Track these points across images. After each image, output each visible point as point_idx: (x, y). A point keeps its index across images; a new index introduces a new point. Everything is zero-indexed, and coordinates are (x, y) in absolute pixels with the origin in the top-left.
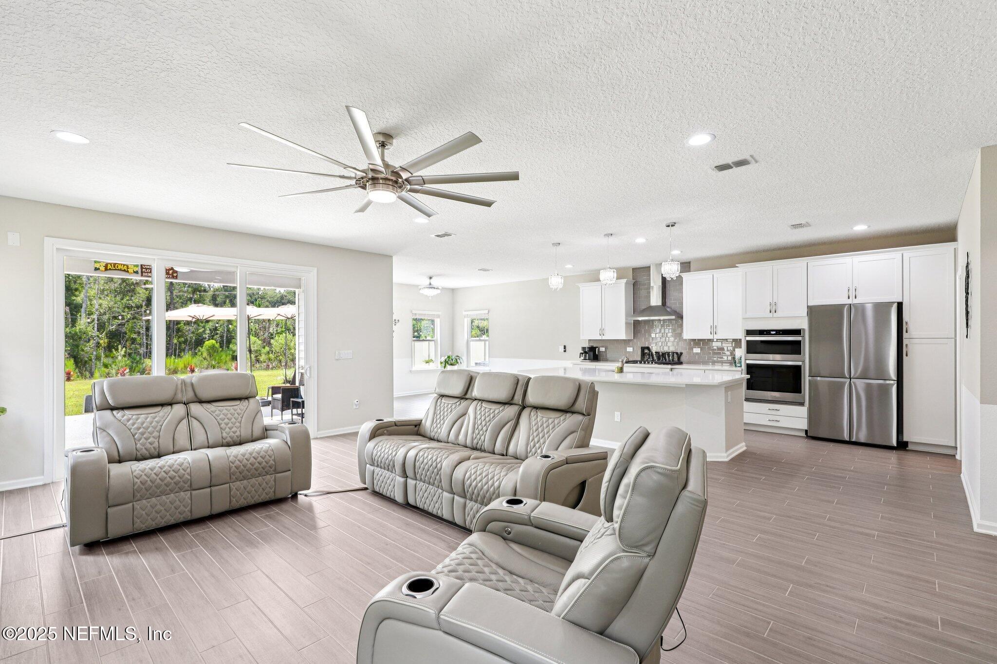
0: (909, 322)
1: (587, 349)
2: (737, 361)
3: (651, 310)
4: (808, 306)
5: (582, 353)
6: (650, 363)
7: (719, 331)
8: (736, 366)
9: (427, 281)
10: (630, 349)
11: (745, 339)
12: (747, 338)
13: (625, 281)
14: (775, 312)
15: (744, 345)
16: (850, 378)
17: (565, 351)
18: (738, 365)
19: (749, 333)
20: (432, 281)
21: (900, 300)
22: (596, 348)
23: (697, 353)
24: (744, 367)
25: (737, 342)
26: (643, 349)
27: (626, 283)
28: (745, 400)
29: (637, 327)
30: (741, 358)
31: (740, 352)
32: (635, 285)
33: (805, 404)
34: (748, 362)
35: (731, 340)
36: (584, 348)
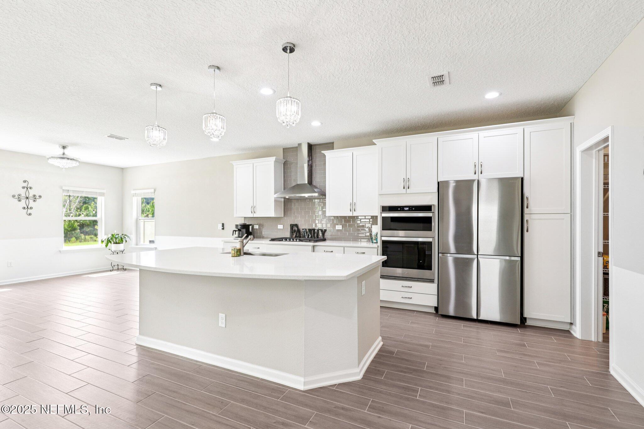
0: (529, 198)
1: (239, 227)
2: (374, 238)
3: (299, 188)
4: (438, 183)
5: (236, 231)
6: (295, 240)
7: (358, 208)
8: (372, 242)
9: (60, 151)
10: (280, 227)
11: (380, 215)
12: (382, 214)
13: (273, 159)
14: (408, 188)
15: (380, 221)
16: (478, 255)
17: (223, 229)
18: (375, 241)
19: (385, 209)
20: (66, 151)
21: (522, 176)
22: (249, 225)
23: (338, 230)
24: (380, 244)
25: (374, 219)
26: (292, 226)
27: (276, 162)
28: (381, 277)
29: (287, 205)
30: (377, 234)
31: (377, 229)
32: (285, 164)
33: (435, 281)
34: (384, 239)
35: (370, 217)
36: (237, 226)
